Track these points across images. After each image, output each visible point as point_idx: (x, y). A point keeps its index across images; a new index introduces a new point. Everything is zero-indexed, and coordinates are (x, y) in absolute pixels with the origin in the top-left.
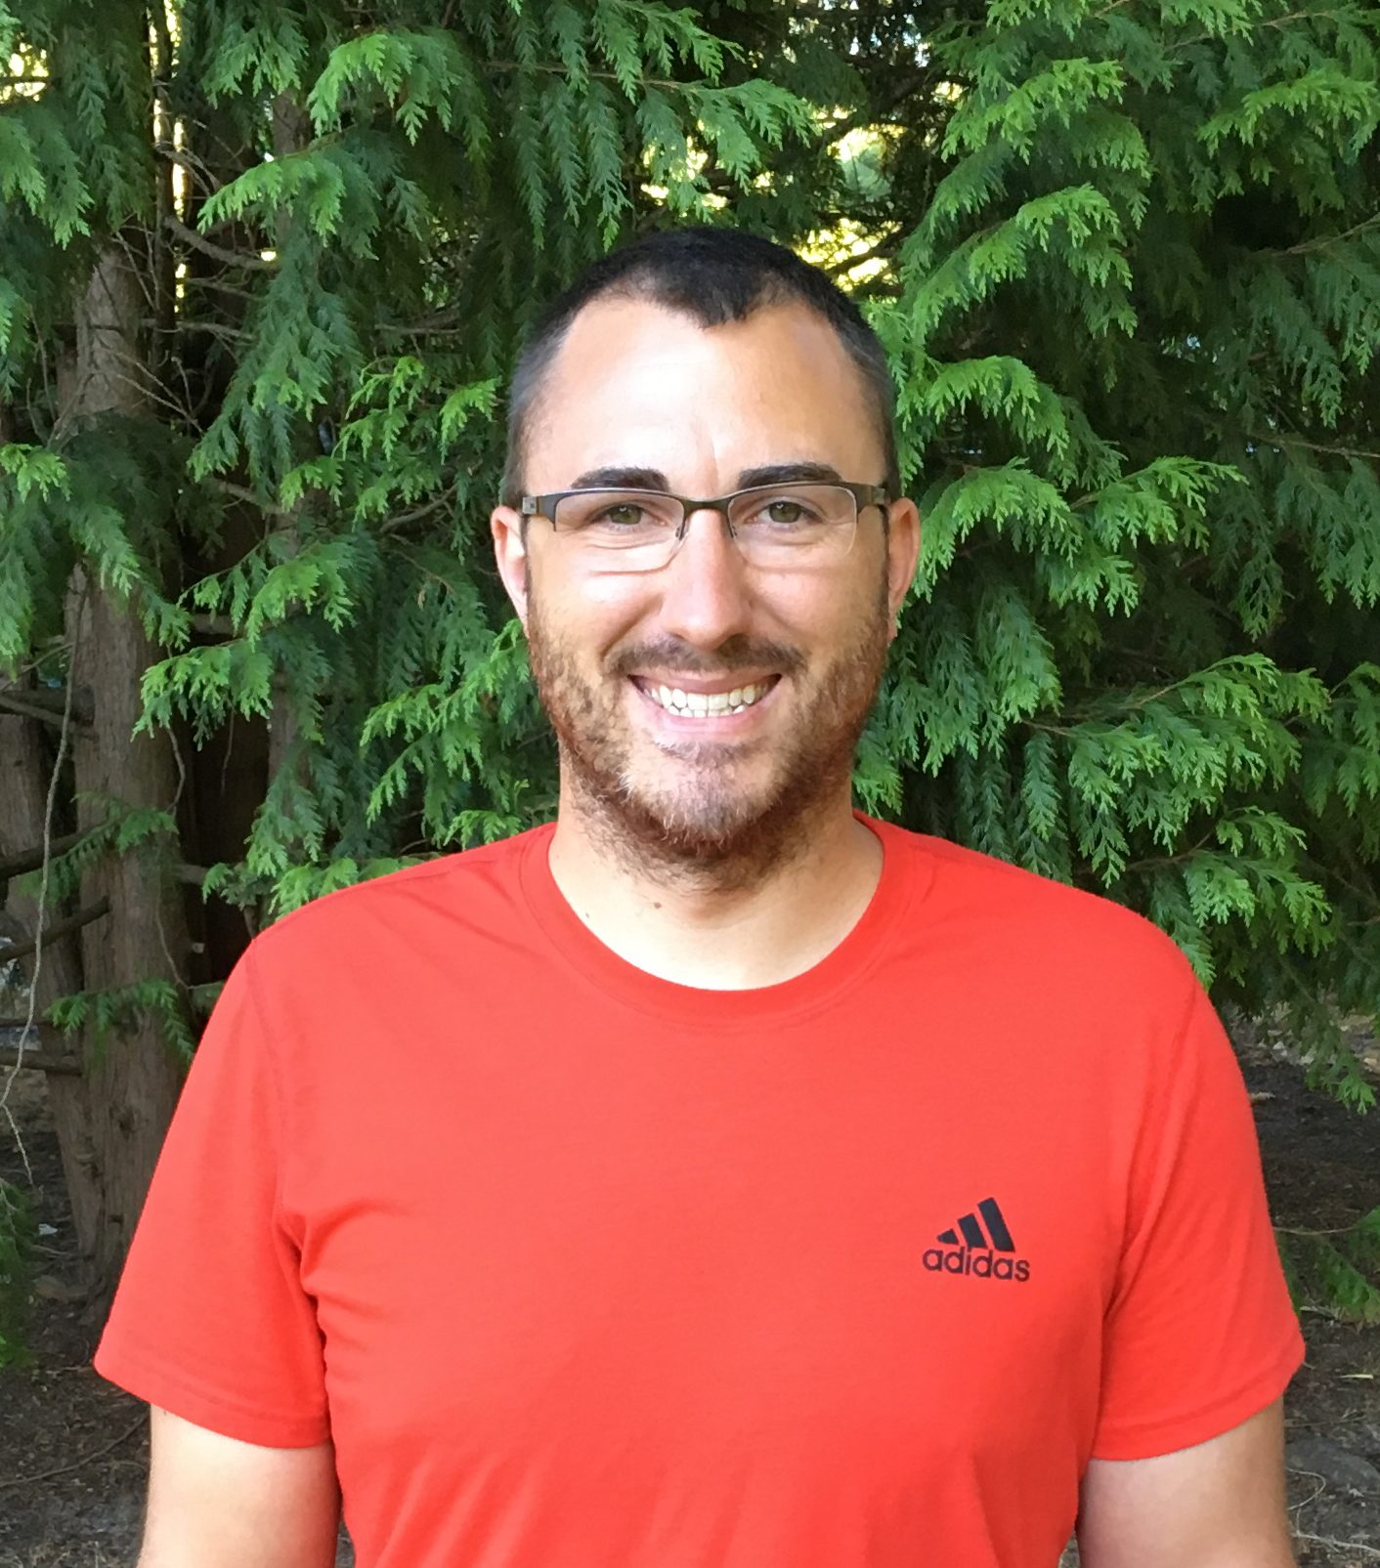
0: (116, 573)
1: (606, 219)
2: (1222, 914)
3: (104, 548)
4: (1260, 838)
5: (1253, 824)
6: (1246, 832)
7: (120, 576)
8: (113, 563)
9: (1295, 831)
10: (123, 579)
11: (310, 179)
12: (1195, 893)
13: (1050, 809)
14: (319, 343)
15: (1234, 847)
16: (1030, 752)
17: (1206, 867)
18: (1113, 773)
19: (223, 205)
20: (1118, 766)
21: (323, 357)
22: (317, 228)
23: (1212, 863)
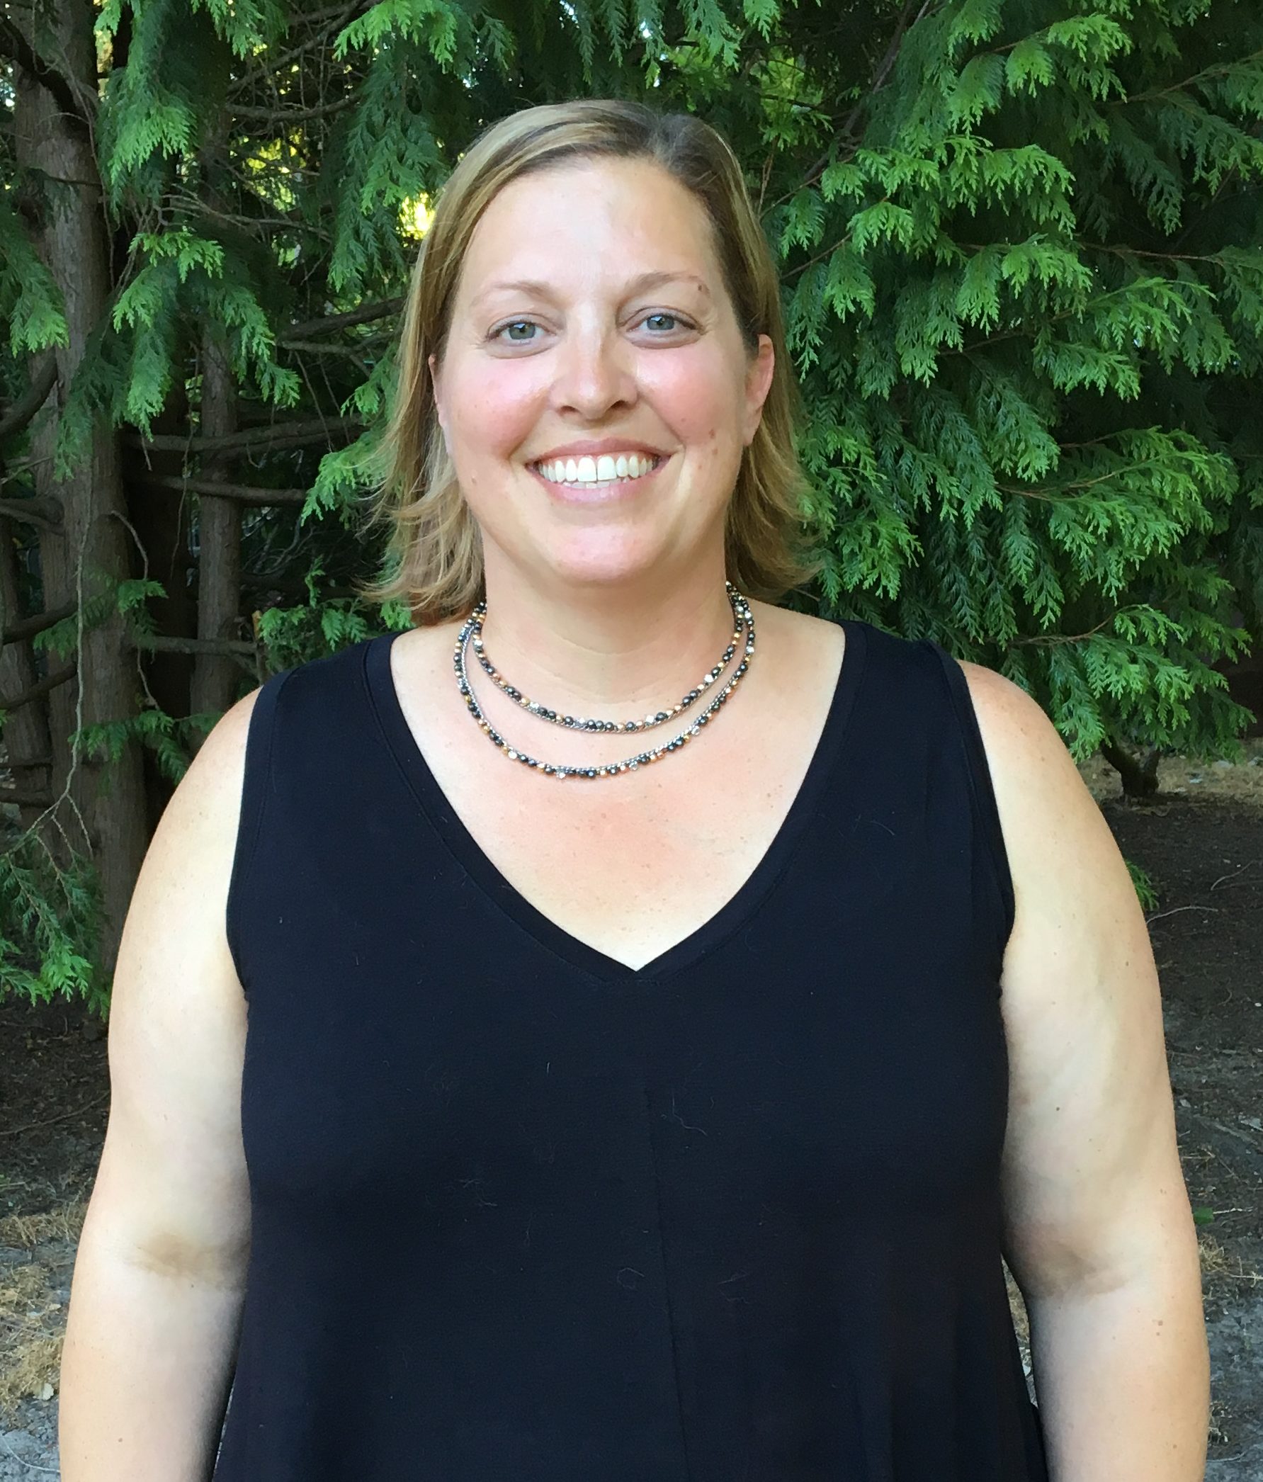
0: (256, 341)
1: (648, 62)
2: (1117, 690)
3: (243, 323)
4: (1148, 630)
5: (1142, 618)
6: (1135, 621)
7: (258, 344)
8: (253, 335)
9: (1175, 626)
10: (262, 346)
11: (430, 14)
12: (1093, 671)
13: (1030, 557)
14: (413, 154)
15: (1129, 637)
16: (1009, 513)
17: (1105, 651)
18: (1091, 529)
19: (356, 35)
20: (1094, 523)
21: (417, 167)
22: (436, 57)
23: (1109, 647)
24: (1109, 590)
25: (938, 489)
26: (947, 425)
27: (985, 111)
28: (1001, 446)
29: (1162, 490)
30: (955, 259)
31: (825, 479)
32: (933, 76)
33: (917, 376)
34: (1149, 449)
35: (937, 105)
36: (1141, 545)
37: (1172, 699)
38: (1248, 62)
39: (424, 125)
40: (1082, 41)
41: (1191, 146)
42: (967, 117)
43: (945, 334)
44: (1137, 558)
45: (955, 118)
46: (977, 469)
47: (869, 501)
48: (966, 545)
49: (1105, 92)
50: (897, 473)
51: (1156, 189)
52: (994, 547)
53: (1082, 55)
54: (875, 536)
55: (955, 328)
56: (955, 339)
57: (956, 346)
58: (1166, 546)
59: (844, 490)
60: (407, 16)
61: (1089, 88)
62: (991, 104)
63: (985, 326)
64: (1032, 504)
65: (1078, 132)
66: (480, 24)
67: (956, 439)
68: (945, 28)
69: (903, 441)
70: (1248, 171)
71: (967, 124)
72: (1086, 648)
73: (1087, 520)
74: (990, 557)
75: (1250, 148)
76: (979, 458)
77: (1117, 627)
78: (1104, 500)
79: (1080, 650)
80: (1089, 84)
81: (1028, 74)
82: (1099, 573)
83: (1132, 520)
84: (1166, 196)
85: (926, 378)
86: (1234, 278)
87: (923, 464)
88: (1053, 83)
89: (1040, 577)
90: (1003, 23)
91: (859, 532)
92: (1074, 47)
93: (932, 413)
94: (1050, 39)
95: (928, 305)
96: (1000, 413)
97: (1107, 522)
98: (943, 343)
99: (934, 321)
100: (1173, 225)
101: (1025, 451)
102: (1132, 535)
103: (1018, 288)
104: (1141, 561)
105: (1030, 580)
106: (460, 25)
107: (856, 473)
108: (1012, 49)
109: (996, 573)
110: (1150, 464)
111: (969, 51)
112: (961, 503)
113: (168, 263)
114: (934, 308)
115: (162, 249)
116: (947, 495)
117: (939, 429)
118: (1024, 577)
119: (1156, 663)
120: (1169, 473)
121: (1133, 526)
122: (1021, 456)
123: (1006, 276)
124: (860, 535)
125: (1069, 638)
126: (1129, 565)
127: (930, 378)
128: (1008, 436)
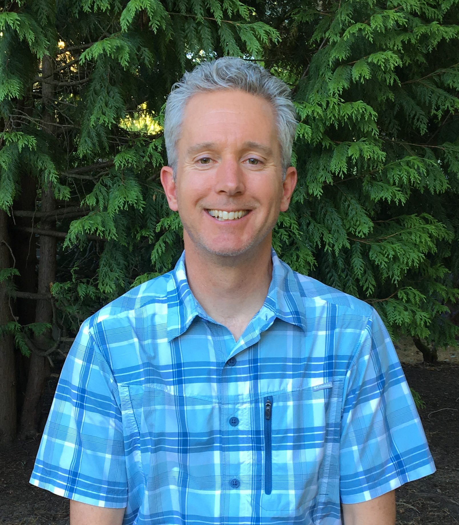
0: (51, 176)
2: (399, 322)
3: (46, 169)
4: (411, 297)
5: (409, 292)
6: (407, 294)
8: (50, 173)
9: (423, 296)
10: (54, 178)
11: (118, 46)
12: (390, 313)
13: (362, 267)
14: (111, 103)
15: (404, 300)
16: (354, 249)
17: (394, 306)
18: (386, 255)
19: (88, 55)
20: (388, 253)
21: (113, 108)
22: (121, 64)
23: (396, 304)
24: (394, 280)
25: (324, 239)
26: (328, 213)
27: (344, 89)
28: (350, 223)
29: (416, 240)
30: (330, 146)
31: (278, 233)
32: (322, 74)
33: (315, 194)
34: (411, 224)
35: (324, 85)
36: (407, 262)
37: (422, 325)
38: (453, 67)
39: (116, 90)
40: (382, 62)
41: (430, 101)
42: (336, 91)
43: (326, 178)
44: (406, 268)
45: (331, 91)
46: (340, 231)
47: (296, 243)
48: (337, 262)
49: (392, 82)
50: (308, 232)
51: (416, 117)
52: (348, 262)
53: (382, 68)
54: (298, 257)
55: (330, 176)
56: (330, 180)
57: (330, 183)
58: (417, 263)
59: (285, 238)
60: (109, 47)
61: (386, 80)
62: (346, 86)
63: (341, 175)
64: (363, 245)
65: (382, 98)
66: (139, 49)
67: (332, 219)
68: (328, 53)
69: (310, 219)
70: (453, 110)
71: (337, 94)
72: (387, 304)
73: (384, 252)
74: (347, 267)
75: (454, 101)
76: (341, 227)
77: (399, 296)
78: (393, 244)
79: (384, 305)
80: (385, 79)
81: (361, 74)
82: (390, 274)
83: (404, 252)
84: (421, 120)
85: (318, 195)
86: (449, 155)
87: (318, 229)
88: (371, 78)
89: (366, 275)
90: (351, 53)
91: (291, 255)
92: (379, 64)
93: (322, 208)
94: (370, 60)
95: (319, 165)
96: (350, 209)
97: (393, 253)
98: (325, 182)
99: (322, 173)
100: (424, 131)
101: (360, 225)
102: (403, 258)
103: (355, 160)
104: (407, 269)
105: (362, 277)
106: (131, 50)
107: (291, 231)
108: (354, 63)
109: (349, 273)
110: (411, 230)
111: (337, 64)
112: (334, 245)
113: (14, 145)
114: (322, 167)
115: (11, 139)
116: (328, 242)
117: (325, 215)
118: (360, 276)
119: (416, 311)
120: (418, 233)
121: (404, 255)
122: (358, 227)
123: (350, 155)
124: (292, 257)
125: (380, 300)
126: (402, 270)
127: (320, 195)
128: (352, 219)
